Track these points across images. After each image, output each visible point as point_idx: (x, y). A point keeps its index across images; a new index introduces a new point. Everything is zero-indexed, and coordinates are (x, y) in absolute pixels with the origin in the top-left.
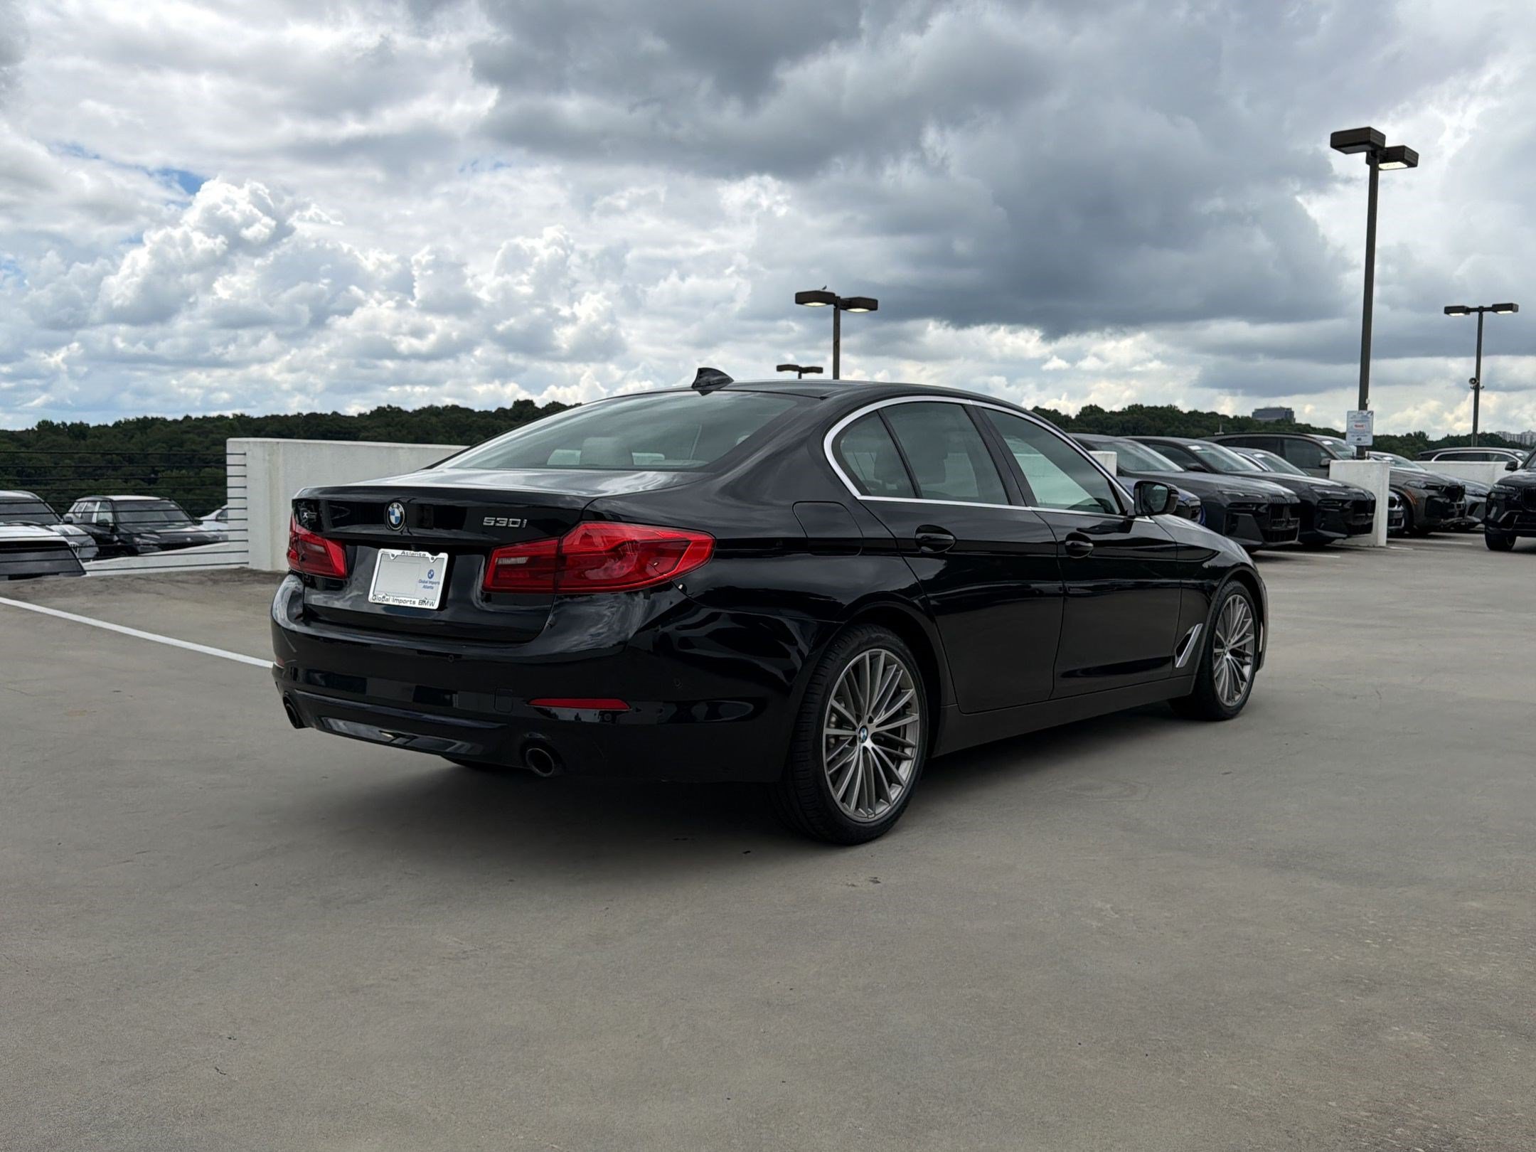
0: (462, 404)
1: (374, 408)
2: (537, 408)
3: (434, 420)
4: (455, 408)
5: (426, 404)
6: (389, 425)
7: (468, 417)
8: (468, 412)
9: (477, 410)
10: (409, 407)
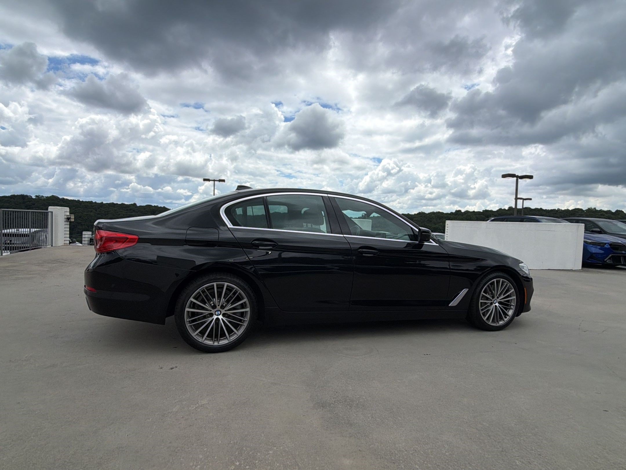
0: (441, 211)
1: (418, 212)
2: (462, 212)
3: (433, 215)
4: (439, 212)
5: (432, 211)
6: (421, 216)
7: (442, 215)
8: (442, 213)
9: (445, 213)
10: (427, 212)
